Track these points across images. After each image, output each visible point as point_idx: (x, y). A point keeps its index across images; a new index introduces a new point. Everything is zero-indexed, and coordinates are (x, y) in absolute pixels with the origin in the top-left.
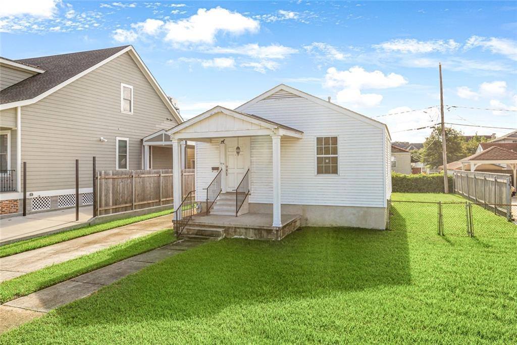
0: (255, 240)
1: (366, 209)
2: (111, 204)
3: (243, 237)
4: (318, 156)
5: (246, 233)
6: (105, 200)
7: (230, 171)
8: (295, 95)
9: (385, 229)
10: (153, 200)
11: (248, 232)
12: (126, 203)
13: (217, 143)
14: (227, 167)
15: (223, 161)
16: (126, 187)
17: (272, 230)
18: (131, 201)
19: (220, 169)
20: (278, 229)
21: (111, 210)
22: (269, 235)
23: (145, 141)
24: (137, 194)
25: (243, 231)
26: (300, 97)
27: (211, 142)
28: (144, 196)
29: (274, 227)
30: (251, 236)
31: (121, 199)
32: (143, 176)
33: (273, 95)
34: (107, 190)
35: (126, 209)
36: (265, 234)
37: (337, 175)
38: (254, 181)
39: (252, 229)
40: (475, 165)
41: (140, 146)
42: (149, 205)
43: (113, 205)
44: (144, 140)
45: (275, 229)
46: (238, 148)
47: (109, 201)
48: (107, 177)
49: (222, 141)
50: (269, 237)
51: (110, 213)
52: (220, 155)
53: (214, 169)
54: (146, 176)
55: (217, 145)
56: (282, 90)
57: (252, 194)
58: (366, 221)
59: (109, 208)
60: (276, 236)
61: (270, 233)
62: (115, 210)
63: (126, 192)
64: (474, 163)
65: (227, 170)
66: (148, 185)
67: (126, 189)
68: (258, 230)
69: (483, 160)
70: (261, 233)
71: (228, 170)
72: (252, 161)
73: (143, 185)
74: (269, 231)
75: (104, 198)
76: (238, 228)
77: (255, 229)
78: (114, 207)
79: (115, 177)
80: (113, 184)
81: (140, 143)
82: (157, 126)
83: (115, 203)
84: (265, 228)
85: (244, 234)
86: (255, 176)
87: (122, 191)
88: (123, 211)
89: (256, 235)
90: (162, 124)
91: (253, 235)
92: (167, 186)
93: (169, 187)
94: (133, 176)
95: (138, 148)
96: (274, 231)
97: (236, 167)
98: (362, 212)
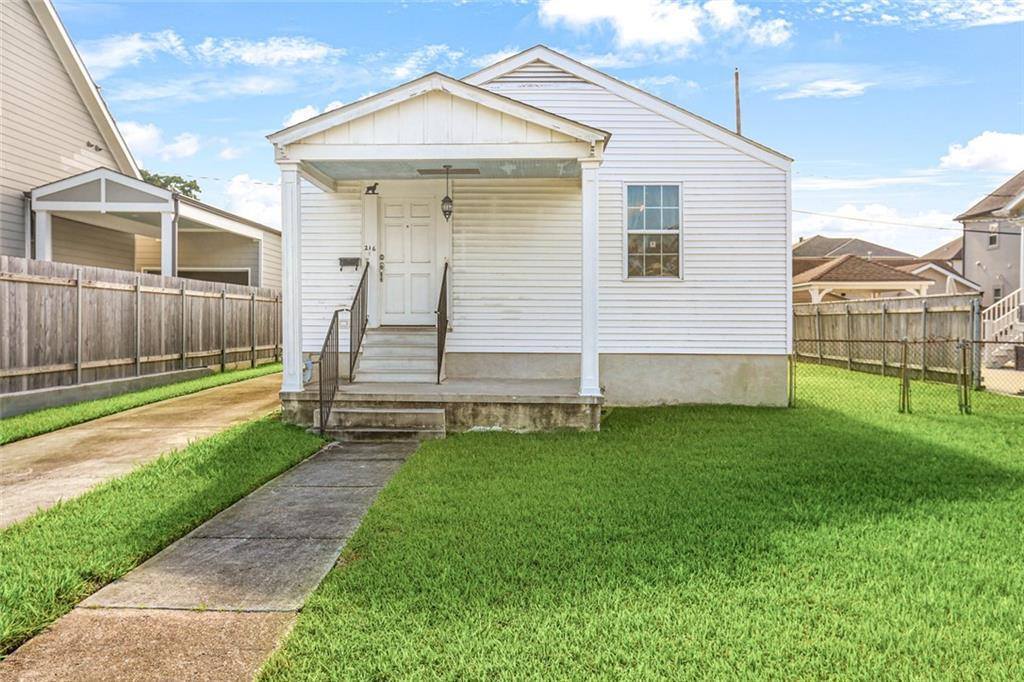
0: (530, 433)
1: (745, 360)
2: (25, 361)
3: (496, 428)
4: (631, 232)
5: (506, 417)
6: (11, 348)
7: (388, 268)
8: (574, 77)
9: (786, 405)
10: (121, 357)
11: (512, 413)
12: (60, 362)
13: (354, 191)
14: (382, 257)
15: (372, 241)
16: (60, 314)
17: (579, 405)
18: (73, 357)
19: (364, 264)
20: (596, 402)
21: (25, 380)
22: (572, 420)
23: (38, 199)
24: (85, 338)
25: (499, 412)
26: (586, 82)
27: (336, 190)
28: (100, 344)
29: (586, 397)
30: (521, 423)
31: (48, 348)
32: (99, 284)
33: (513, 72)
34: (16, 317)
35: (59, 378)
36: (558, 418)
37: (677, 279)
38: (462, 296)
39: (524, 405)
40: (820, 291)
41: (19, 211)
42: (110, 372)
43: (29, 365)
44: (36, 194)
45: (588, 401)
46: (447, 200)
47: (21, 350)
48: (16, 277)
49: (369, 189)
50: (572, 425)
51: (20, 390)
52: (363, 226)
53: (345, 262)
54: (107, 285)
55: (354, 198)
56: (539, 61)
57: (455, 329)
58: (745, 389)
59: (20, 373)
60: (589, 421)
61: (575, 413)
62: (36, 381)
63: (59, 329)
64: (817, 287)
65: (381, 267)
66: (108, 314)
67: (59, 320)
68: (542, 406)
69: (837, 280)
70: (549, 416)
71: (386, 266)
72: (457, 242)
73: (99, 312)
74: (572, 409)
75: (7, 341)
76: (485, 404)
77: (532, 405)
78: (33, 370)
79: (36, 279)
80: (30, 299)
81: (19, 203)
82: (63, 159)
83: (35, 360)
84: (562, 401)
85: (502, 420)
86: (463, 283)
87: (52, 324)
88: (52, 386)
89: (534, 421)
90: (76, 156)
91: (527, 422)
92: (150, 321)
93: (153, 324)
94: (77, 282)
95: (16, 219)
96: (584, 408)
97: (408, 258)
98: (735, 369)
